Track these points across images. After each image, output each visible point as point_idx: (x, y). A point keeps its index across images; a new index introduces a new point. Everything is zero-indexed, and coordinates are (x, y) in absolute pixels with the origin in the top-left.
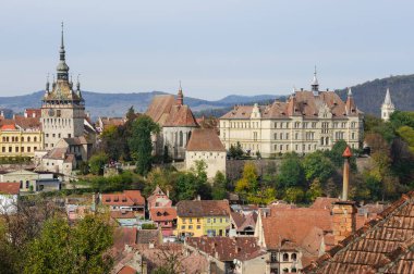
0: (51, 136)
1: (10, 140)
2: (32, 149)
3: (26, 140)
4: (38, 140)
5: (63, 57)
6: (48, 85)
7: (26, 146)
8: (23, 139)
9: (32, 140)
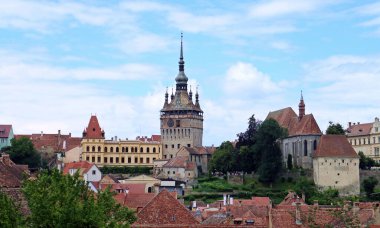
0: (170, 147)
1: (130, 151)
2: (151, 160)
3: (145, 151)
4: (157, 151)
5: (182, 68)
6: (167, 96)
7: (145, 157)
8: (142, 150)
9: (151, 151)
